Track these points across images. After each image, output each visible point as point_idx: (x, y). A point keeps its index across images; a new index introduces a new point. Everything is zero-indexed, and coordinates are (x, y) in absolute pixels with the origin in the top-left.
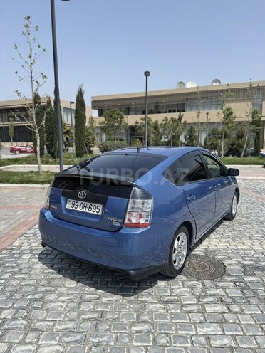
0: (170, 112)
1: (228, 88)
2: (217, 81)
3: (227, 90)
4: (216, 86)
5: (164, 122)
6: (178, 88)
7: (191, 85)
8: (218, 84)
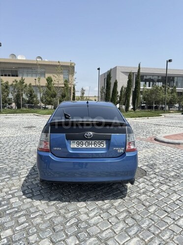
0: (6, 75)
1: (58, 64)
2: (40, 57)
3: (58, 66)
4: (39, 61)
5: (14, 83)
6: (11, 58)
7: (21, 58)
8: (40, 60)
